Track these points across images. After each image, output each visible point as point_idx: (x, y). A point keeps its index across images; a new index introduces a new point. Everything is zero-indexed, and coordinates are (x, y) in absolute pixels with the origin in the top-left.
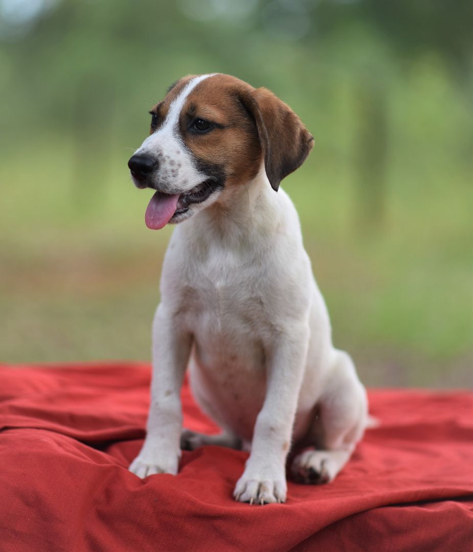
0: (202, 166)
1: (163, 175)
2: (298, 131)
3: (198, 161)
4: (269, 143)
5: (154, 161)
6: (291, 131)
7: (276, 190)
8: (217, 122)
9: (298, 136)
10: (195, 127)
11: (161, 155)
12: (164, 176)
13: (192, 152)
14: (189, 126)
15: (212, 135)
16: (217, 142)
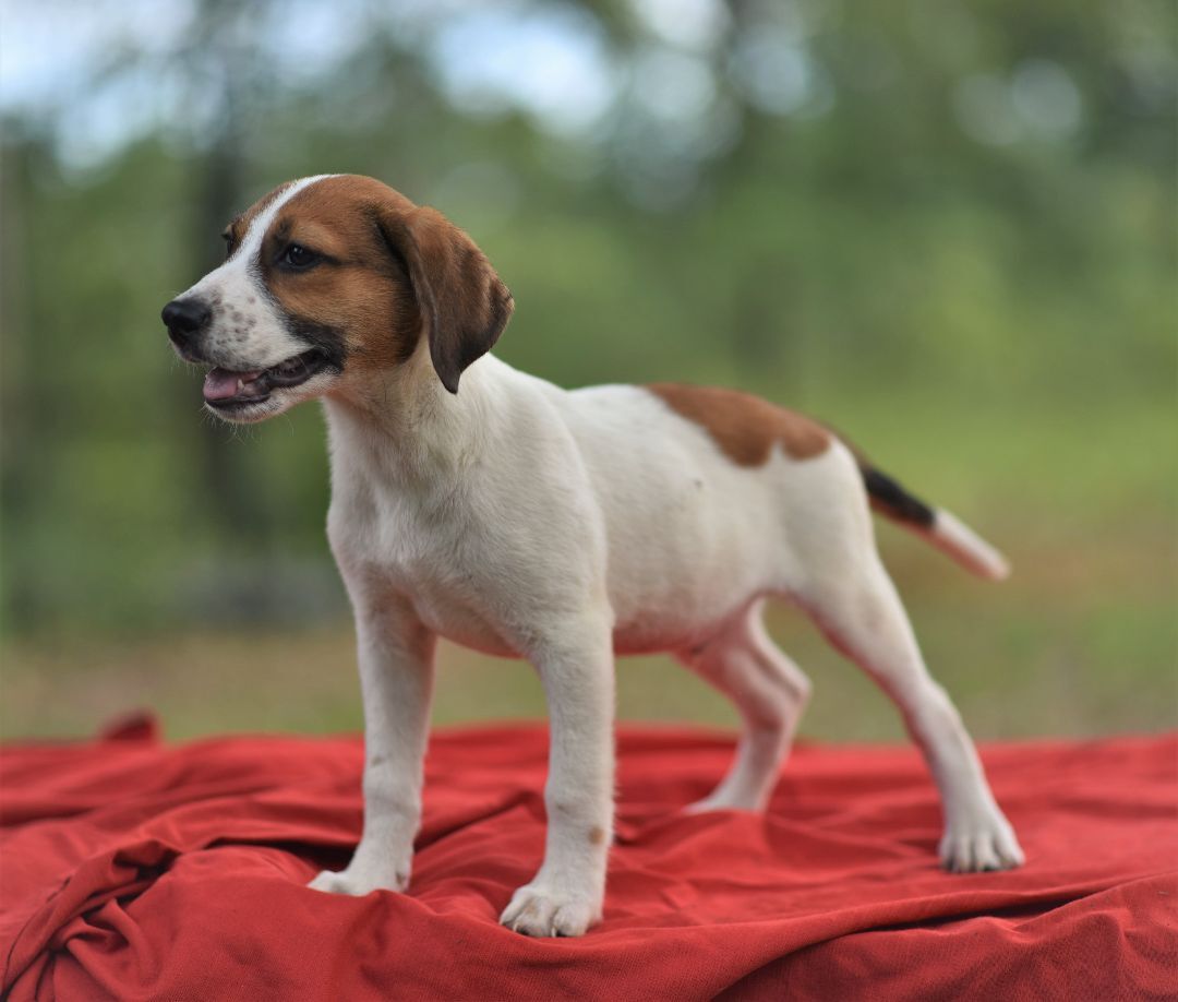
0: (299, 326)
1: (220, 336)
2: (487, 283)
3: (291, 319)
4: (435, 311)
5: (203, 311)
6: (475, 286)
7: (453, 390)
8: (327, 253)
9: (486, 295)
10: (288, 259)
11: (217, 302)
12: (221, 340)
13: (278, 302)
14: (276, 257)
15: (317, 274)
16: (326, 288)
